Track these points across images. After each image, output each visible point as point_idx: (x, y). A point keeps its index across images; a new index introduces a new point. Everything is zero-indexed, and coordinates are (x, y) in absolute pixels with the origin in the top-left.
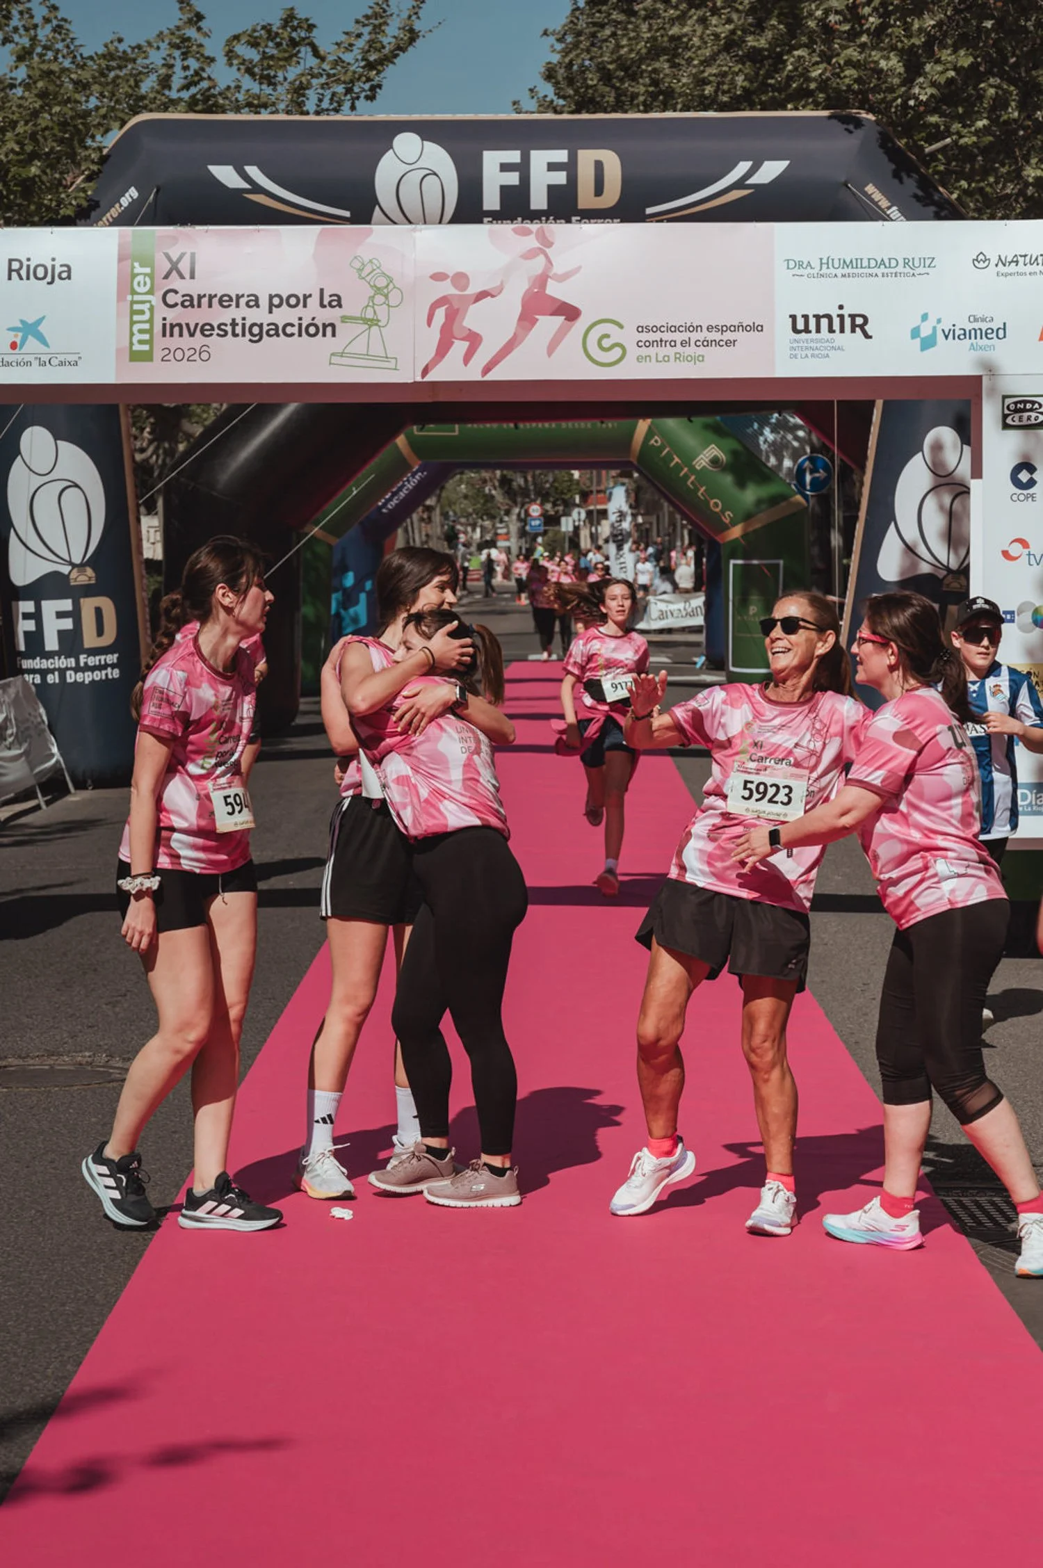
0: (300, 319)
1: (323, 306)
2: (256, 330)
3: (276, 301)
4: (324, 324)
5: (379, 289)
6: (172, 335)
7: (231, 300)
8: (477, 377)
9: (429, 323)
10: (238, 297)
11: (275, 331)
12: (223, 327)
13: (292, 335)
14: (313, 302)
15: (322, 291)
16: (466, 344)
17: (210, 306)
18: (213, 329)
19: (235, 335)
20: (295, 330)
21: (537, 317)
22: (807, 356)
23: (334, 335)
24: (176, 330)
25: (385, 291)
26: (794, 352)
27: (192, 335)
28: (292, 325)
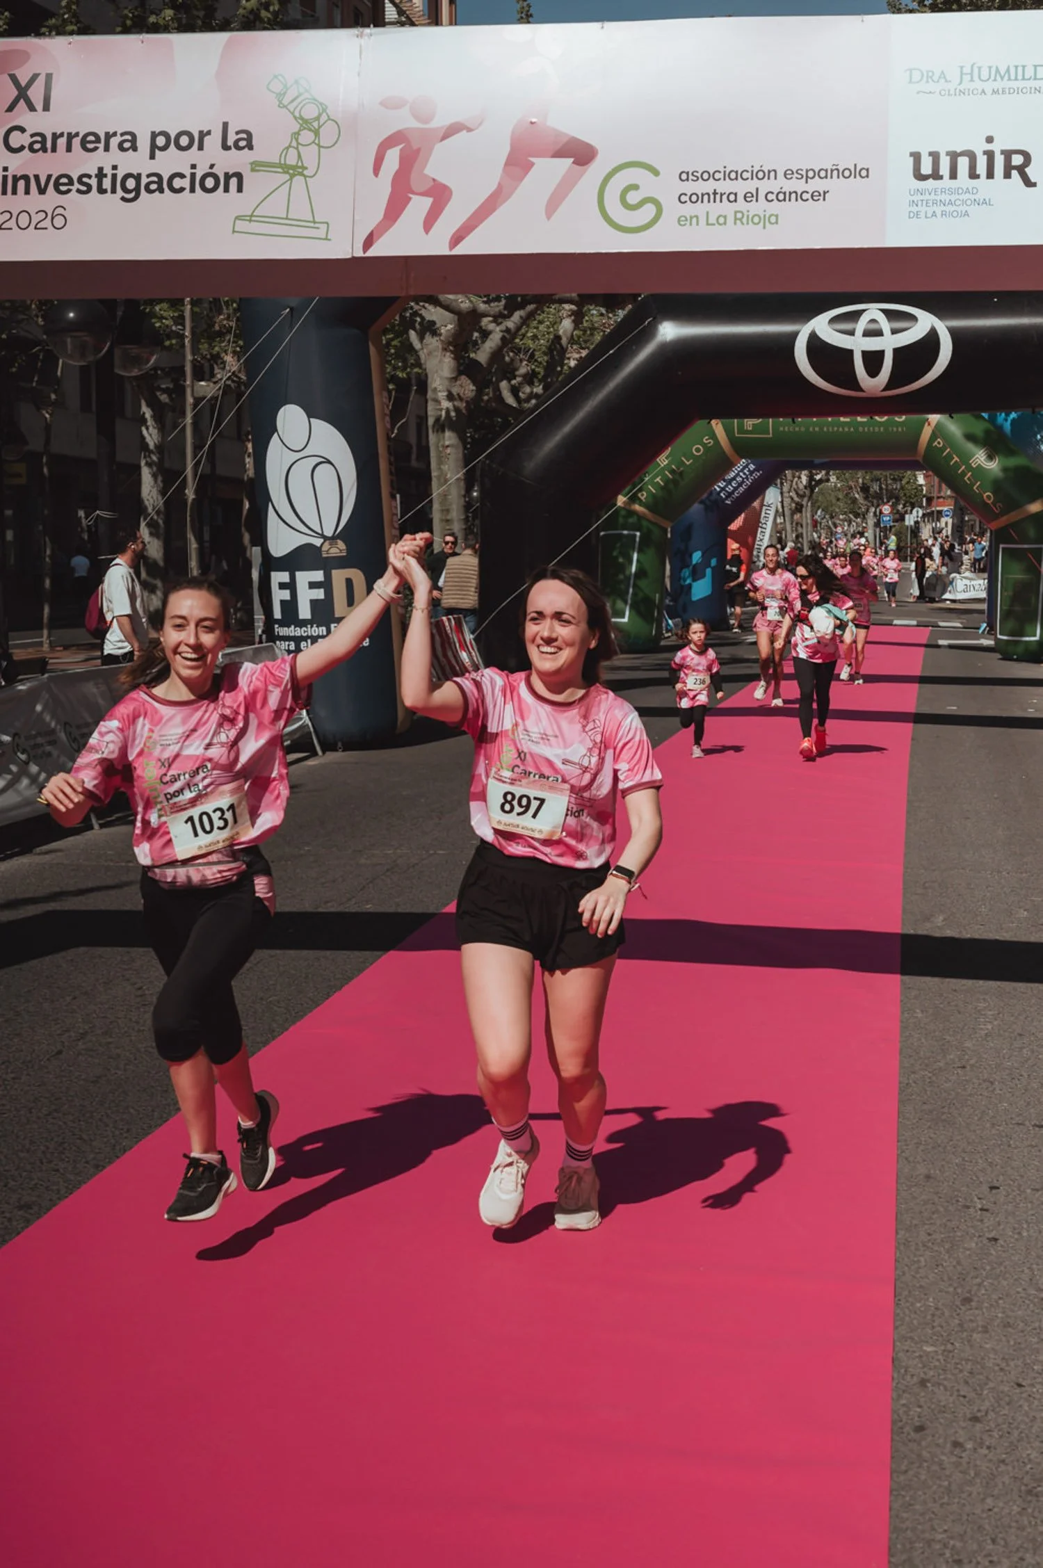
0: (193, 167)
1: (226, 147)
2: (131, 184)
3: (161, 141)
4: (226, 174)
5: (306, 121)
6: (14, 192)
7: (98, 140)
8: (444, 250)
9: (376, 171)
10: (109, 136)
11: (159, 184)
12: (85, 180)
13: (182, 190)
14: (213, 142)
15: (225, 125)
16: (428, 201)
17: (69, 149)
18: (71, 182)
19: (102, 191)
20: (185, 183)
21: (532, 159)
22: (934, 214)
23: (240, 190)
24: (21, 184)
25: (316, 124)
26: (915, 209)
27: (42, 191)
28: (182, 176)
